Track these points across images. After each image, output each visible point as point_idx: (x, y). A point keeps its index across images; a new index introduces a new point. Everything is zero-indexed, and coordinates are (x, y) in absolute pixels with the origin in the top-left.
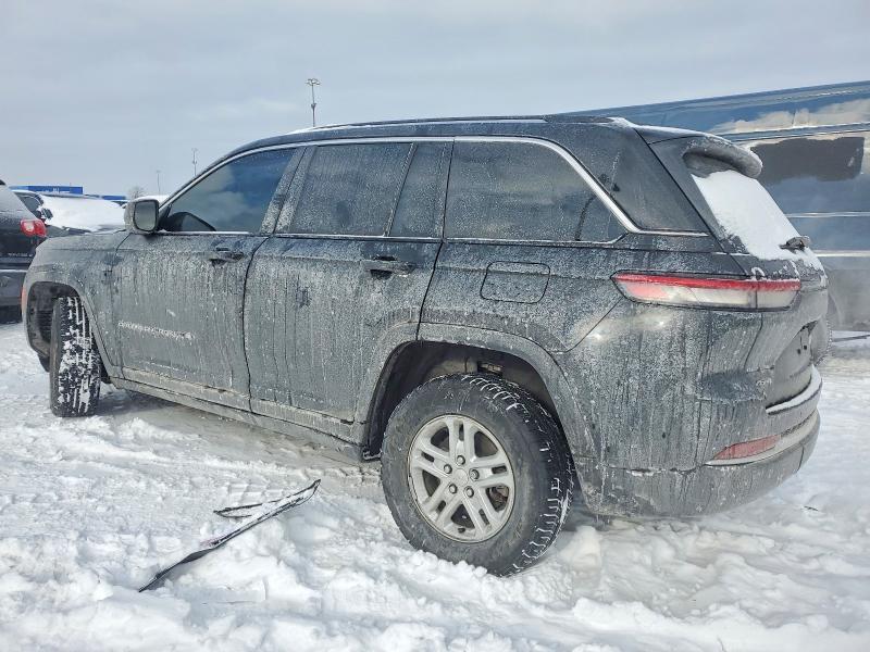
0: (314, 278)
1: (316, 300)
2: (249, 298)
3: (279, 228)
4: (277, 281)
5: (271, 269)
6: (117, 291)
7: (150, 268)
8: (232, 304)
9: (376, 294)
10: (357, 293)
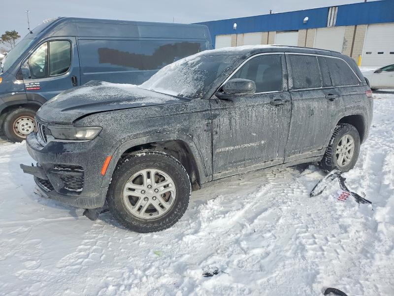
0: (315, 105)
1: (316, 112)
2: (293, 118)
3: (290, 88)
4: (303, 108)
5: (300, 104)
6: (217, 133)
7: (241, 115)
8: (285, 121)
9: (333, 106)
10: (328, 107)
